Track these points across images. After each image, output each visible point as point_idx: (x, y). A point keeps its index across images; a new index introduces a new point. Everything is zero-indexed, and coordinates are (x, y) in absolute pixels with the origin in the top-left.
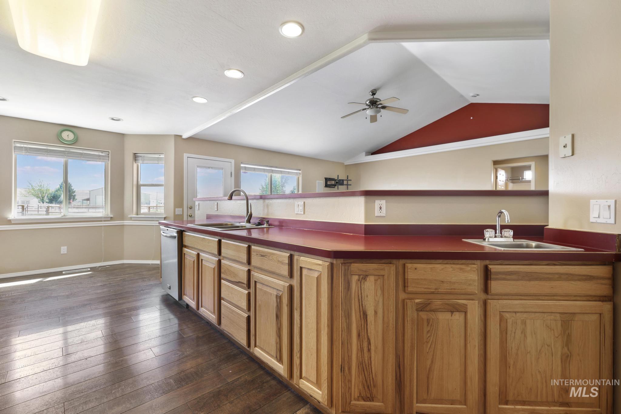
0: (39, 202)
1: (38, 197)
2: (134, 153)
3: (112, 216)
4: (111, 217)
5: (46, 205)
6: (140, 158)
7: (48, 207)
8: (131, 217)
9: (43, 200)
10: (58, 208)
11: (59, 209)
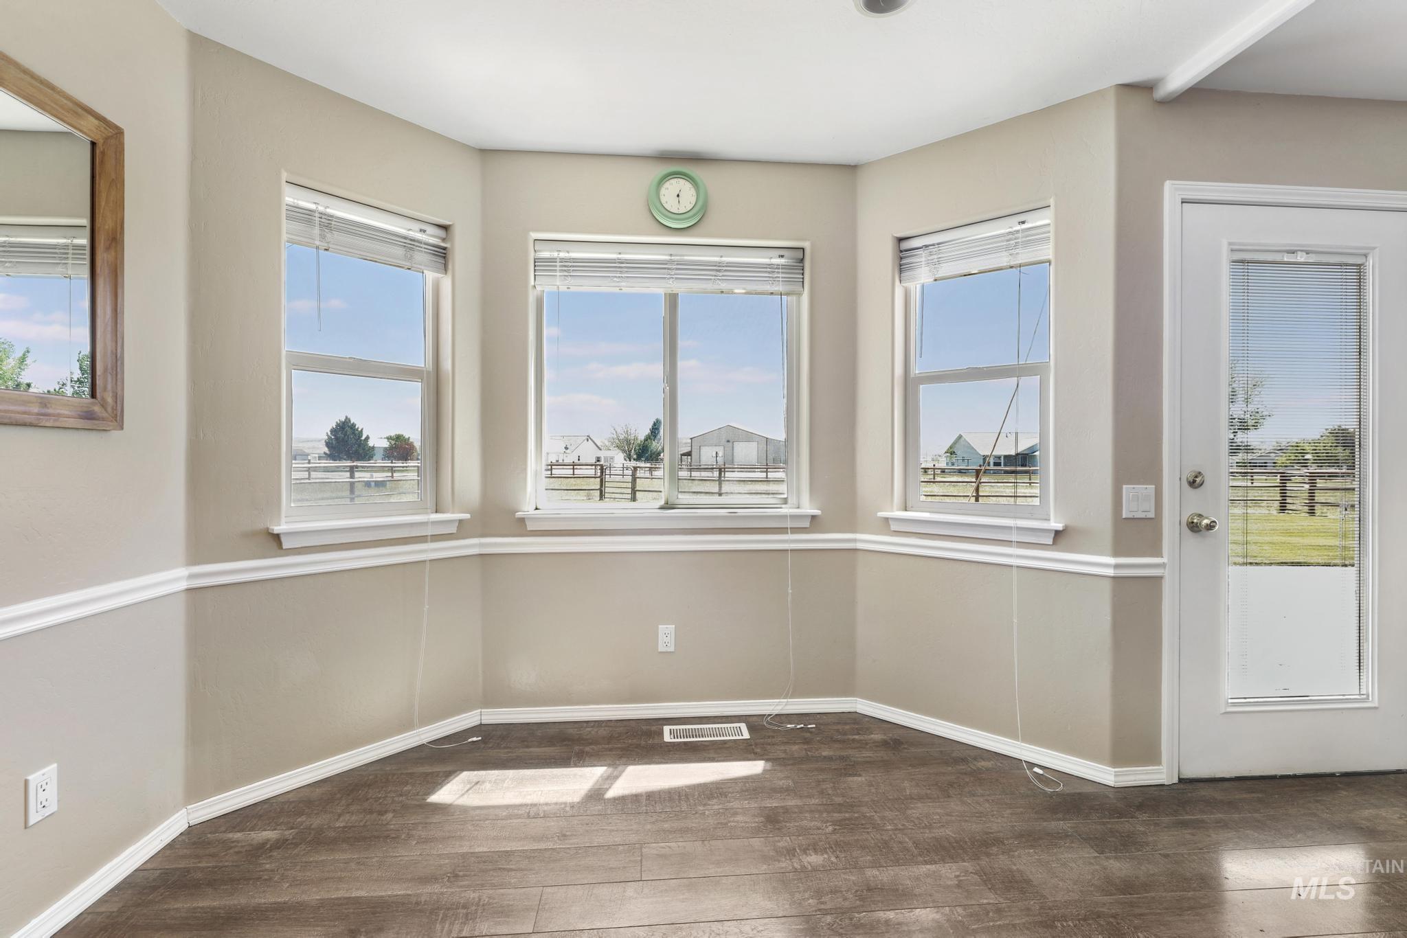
0: (625, 460)
1: (624, 451)
2: (897, 238)
3: (817, 512)
4: (813, 517)
5: (633, 463)
6: (922, 257)
7: (635, 468)
8: (887, 519)
9: (630, 455)
10: (648, 469)
11: (650, 470)
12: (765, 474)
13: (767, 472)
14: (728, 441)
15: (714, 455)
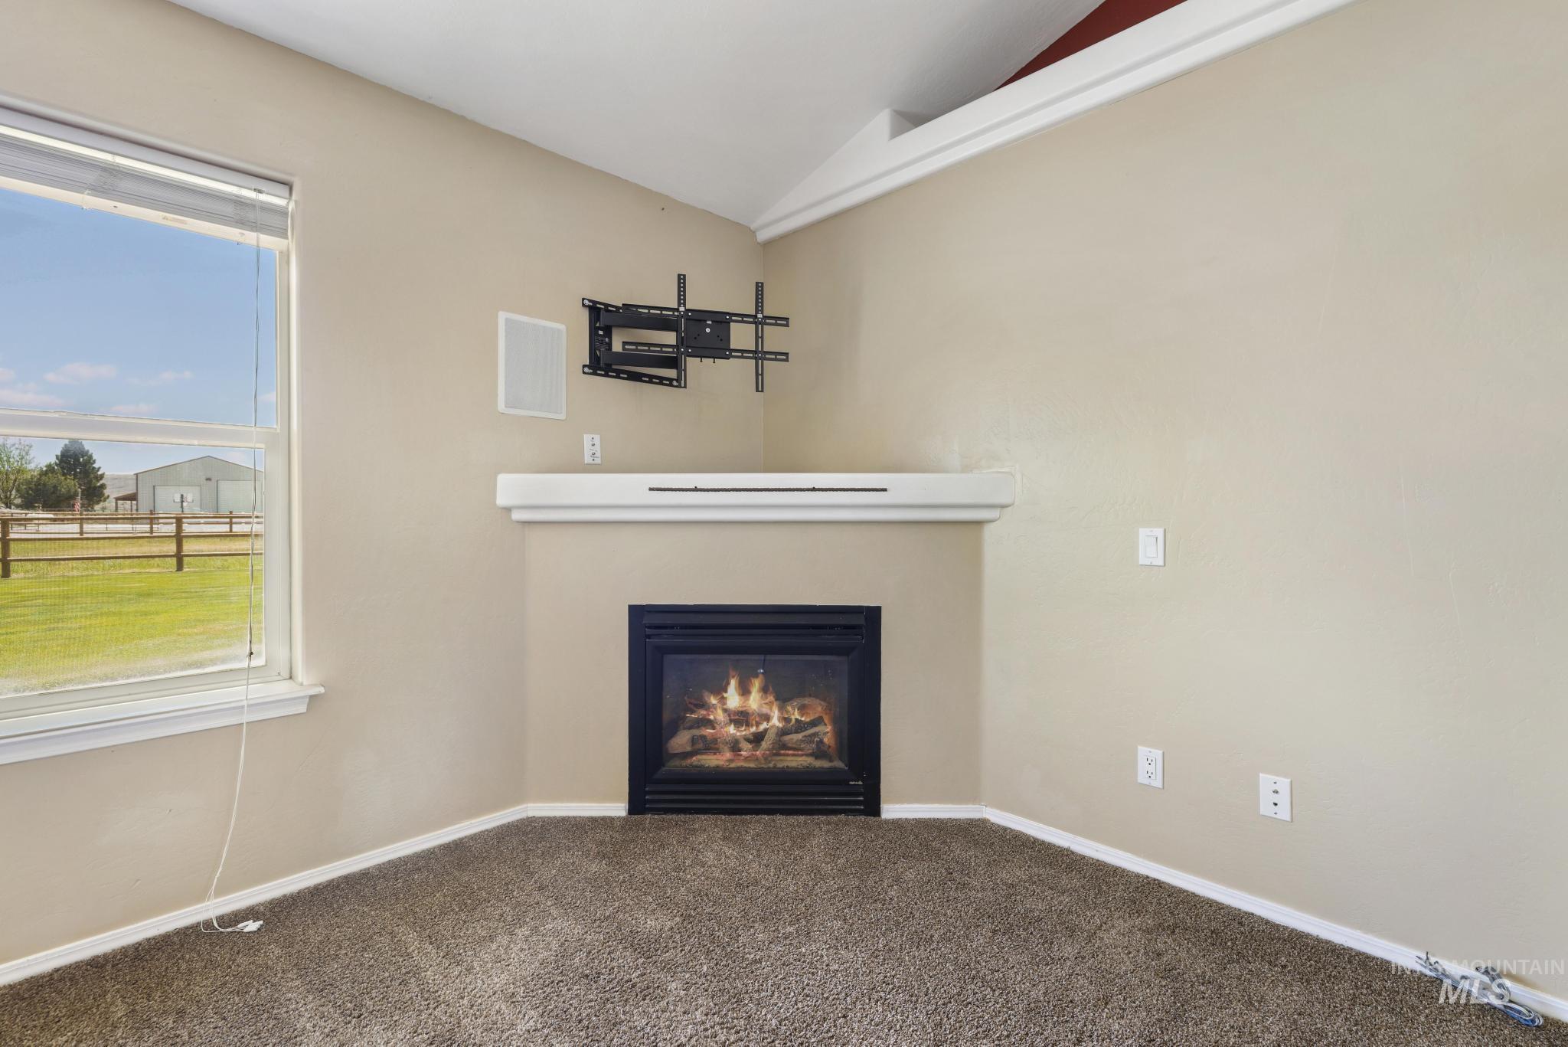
12: (228, 526)
13: (231, 523)
14: (208, 479)
15: (178, 499)
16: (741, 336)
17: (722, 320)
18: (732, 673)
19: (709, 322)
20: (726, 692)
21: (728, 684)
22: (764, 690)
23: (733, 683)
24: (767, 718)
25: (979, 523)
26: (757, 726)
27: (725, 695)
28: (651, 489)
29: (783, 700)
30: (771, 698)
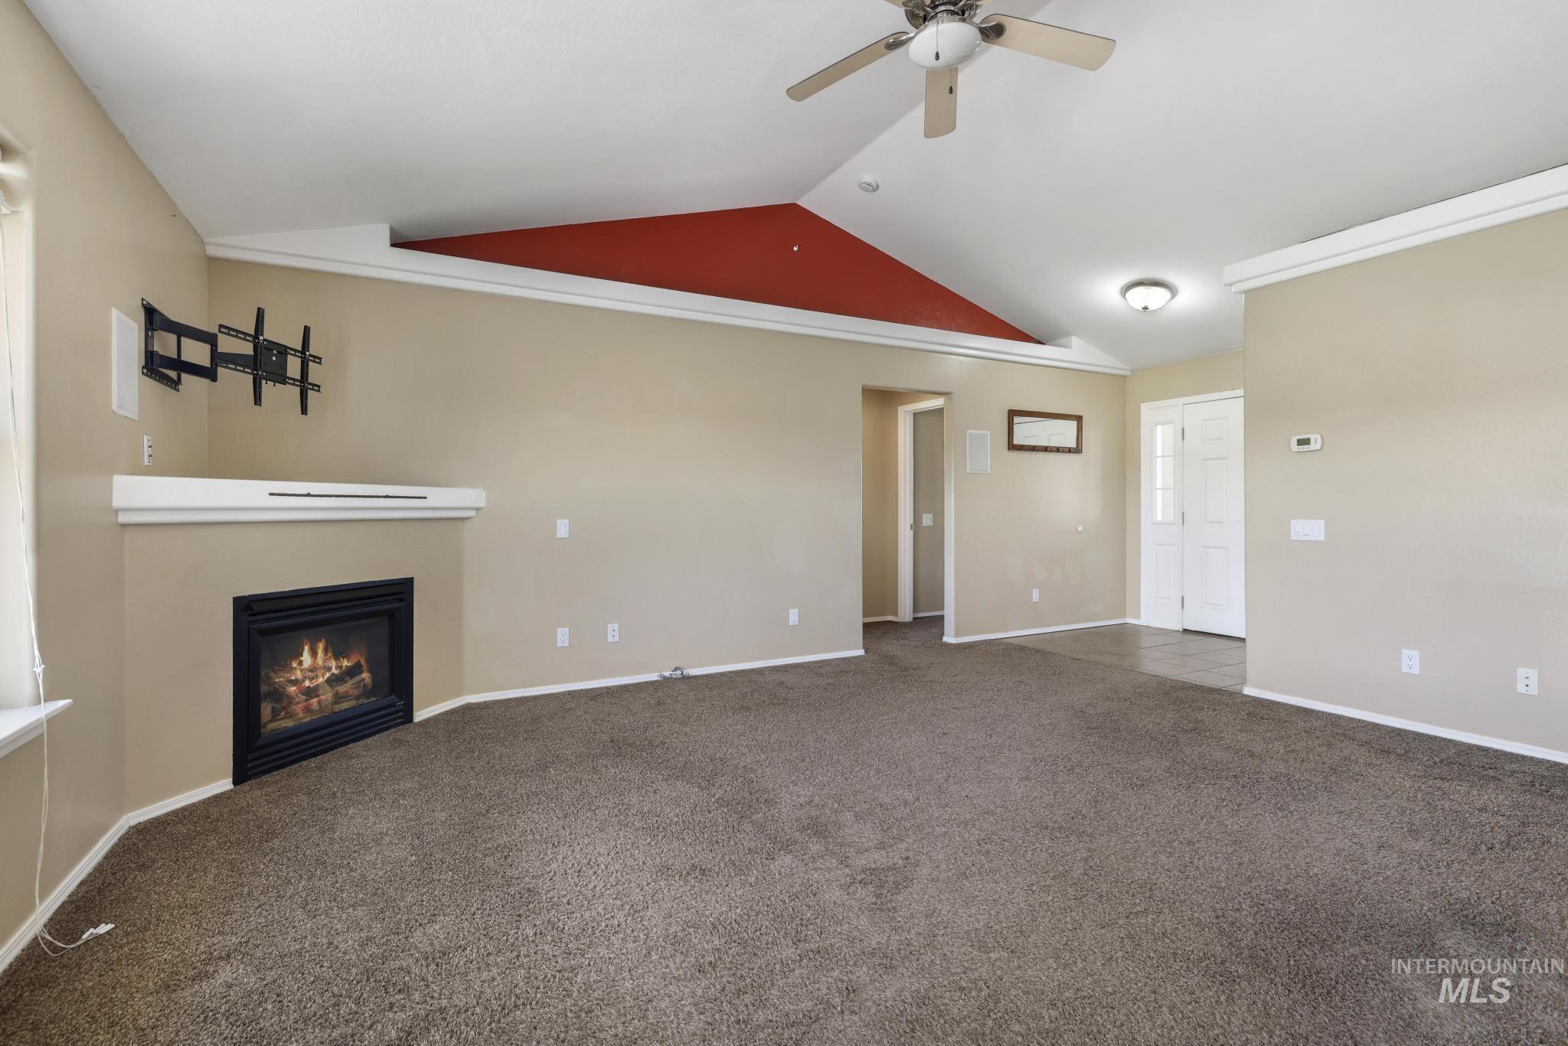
16: (293, 367)
17: (283, 351)
18: (305, 642)
19: (275, 352)
20: (302, 656)
21: (303, 650)
22: (326, 650)
23: (306, 648)
24: (330, 669)
25: (463, 519)
26: (323, 676)
27: (302, 659)
28: (271, 494)
29: (337, 656)
30: (330, 654)
